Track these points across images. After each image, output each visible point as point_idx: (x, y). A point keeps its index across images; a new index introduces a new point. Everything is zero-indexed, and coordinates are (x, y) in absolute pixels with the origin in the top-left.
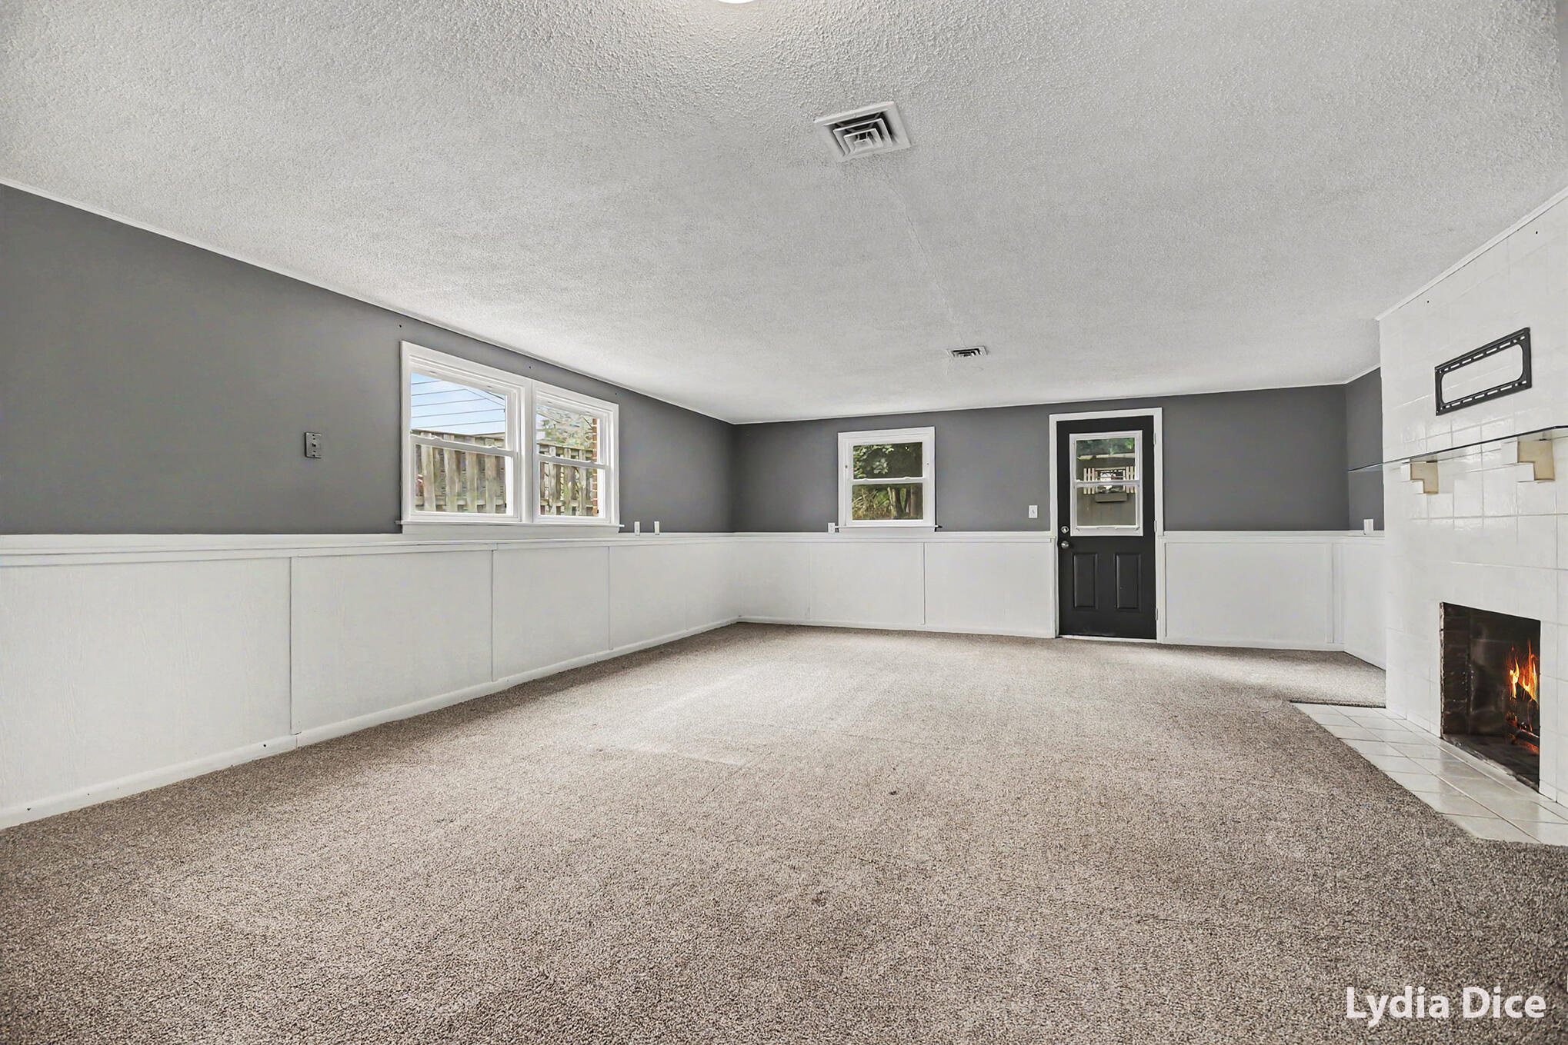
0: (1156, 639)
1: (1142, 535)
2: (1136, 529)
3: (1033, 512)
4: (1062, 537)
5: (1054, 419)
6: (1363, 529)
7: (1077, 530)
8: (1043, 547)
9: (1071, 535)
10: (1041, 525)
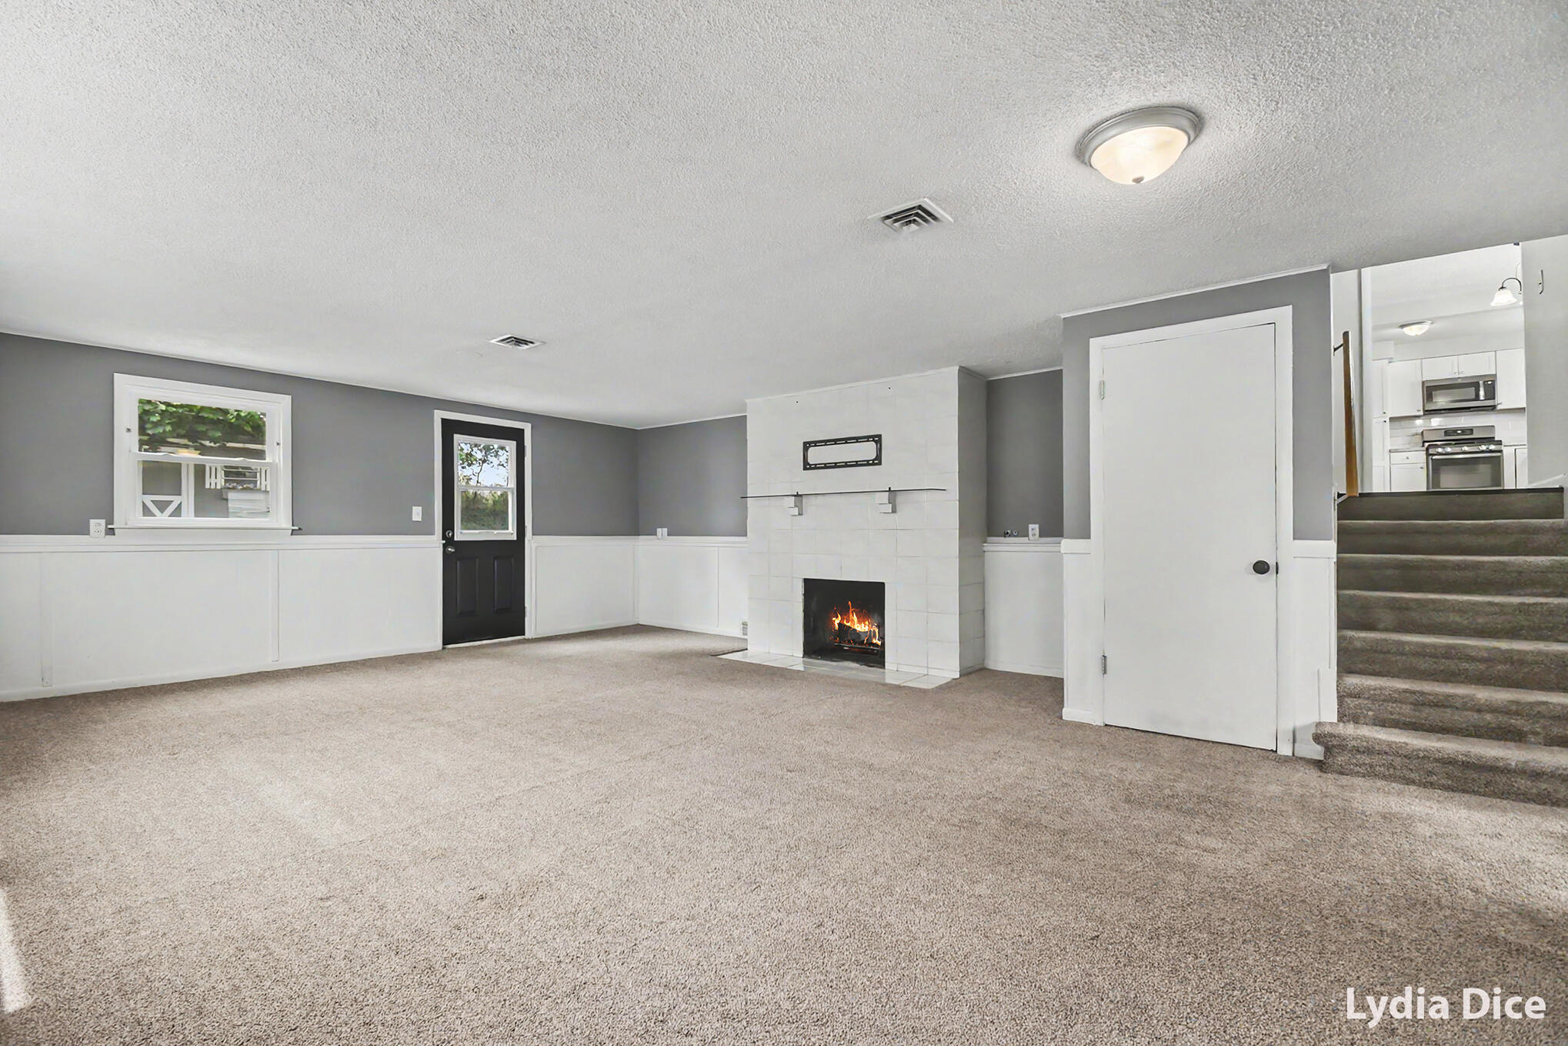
0: (524, 635)
1: (515, 539)
2: (510, 533)
3: (417, 514)
4: (448, 541)
5: (439, 415)
6: (656, 535)
7: (461, 534)
8: (430, 551)
9: (456, 539)
10: (424, 529)
